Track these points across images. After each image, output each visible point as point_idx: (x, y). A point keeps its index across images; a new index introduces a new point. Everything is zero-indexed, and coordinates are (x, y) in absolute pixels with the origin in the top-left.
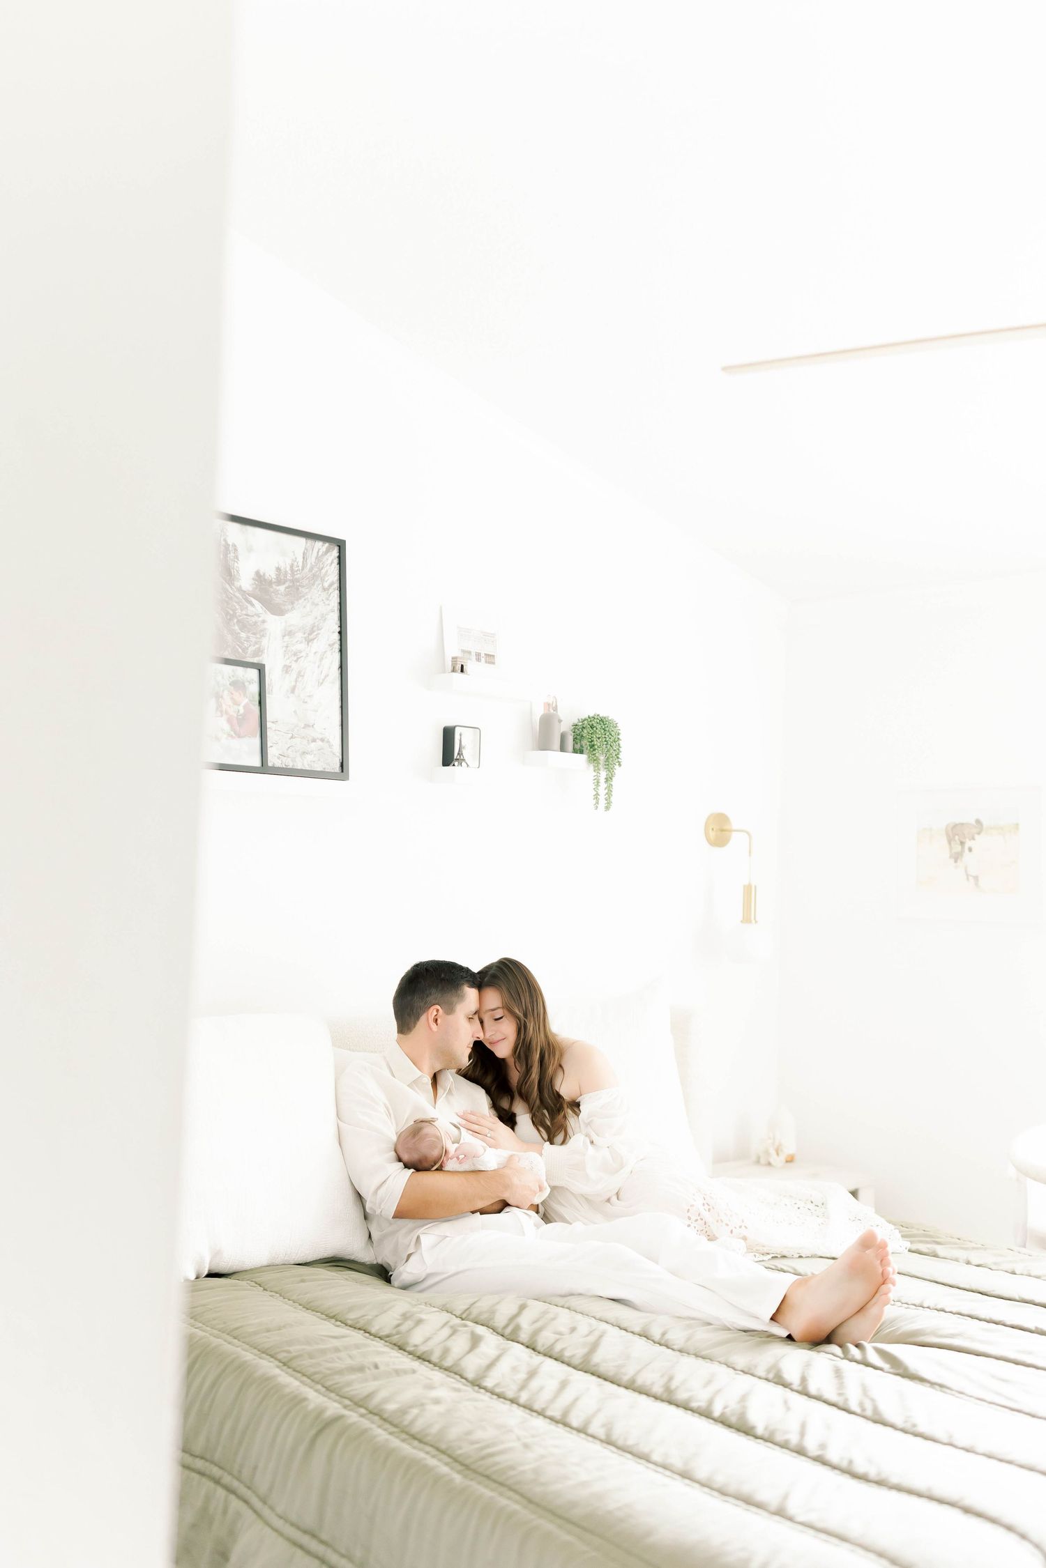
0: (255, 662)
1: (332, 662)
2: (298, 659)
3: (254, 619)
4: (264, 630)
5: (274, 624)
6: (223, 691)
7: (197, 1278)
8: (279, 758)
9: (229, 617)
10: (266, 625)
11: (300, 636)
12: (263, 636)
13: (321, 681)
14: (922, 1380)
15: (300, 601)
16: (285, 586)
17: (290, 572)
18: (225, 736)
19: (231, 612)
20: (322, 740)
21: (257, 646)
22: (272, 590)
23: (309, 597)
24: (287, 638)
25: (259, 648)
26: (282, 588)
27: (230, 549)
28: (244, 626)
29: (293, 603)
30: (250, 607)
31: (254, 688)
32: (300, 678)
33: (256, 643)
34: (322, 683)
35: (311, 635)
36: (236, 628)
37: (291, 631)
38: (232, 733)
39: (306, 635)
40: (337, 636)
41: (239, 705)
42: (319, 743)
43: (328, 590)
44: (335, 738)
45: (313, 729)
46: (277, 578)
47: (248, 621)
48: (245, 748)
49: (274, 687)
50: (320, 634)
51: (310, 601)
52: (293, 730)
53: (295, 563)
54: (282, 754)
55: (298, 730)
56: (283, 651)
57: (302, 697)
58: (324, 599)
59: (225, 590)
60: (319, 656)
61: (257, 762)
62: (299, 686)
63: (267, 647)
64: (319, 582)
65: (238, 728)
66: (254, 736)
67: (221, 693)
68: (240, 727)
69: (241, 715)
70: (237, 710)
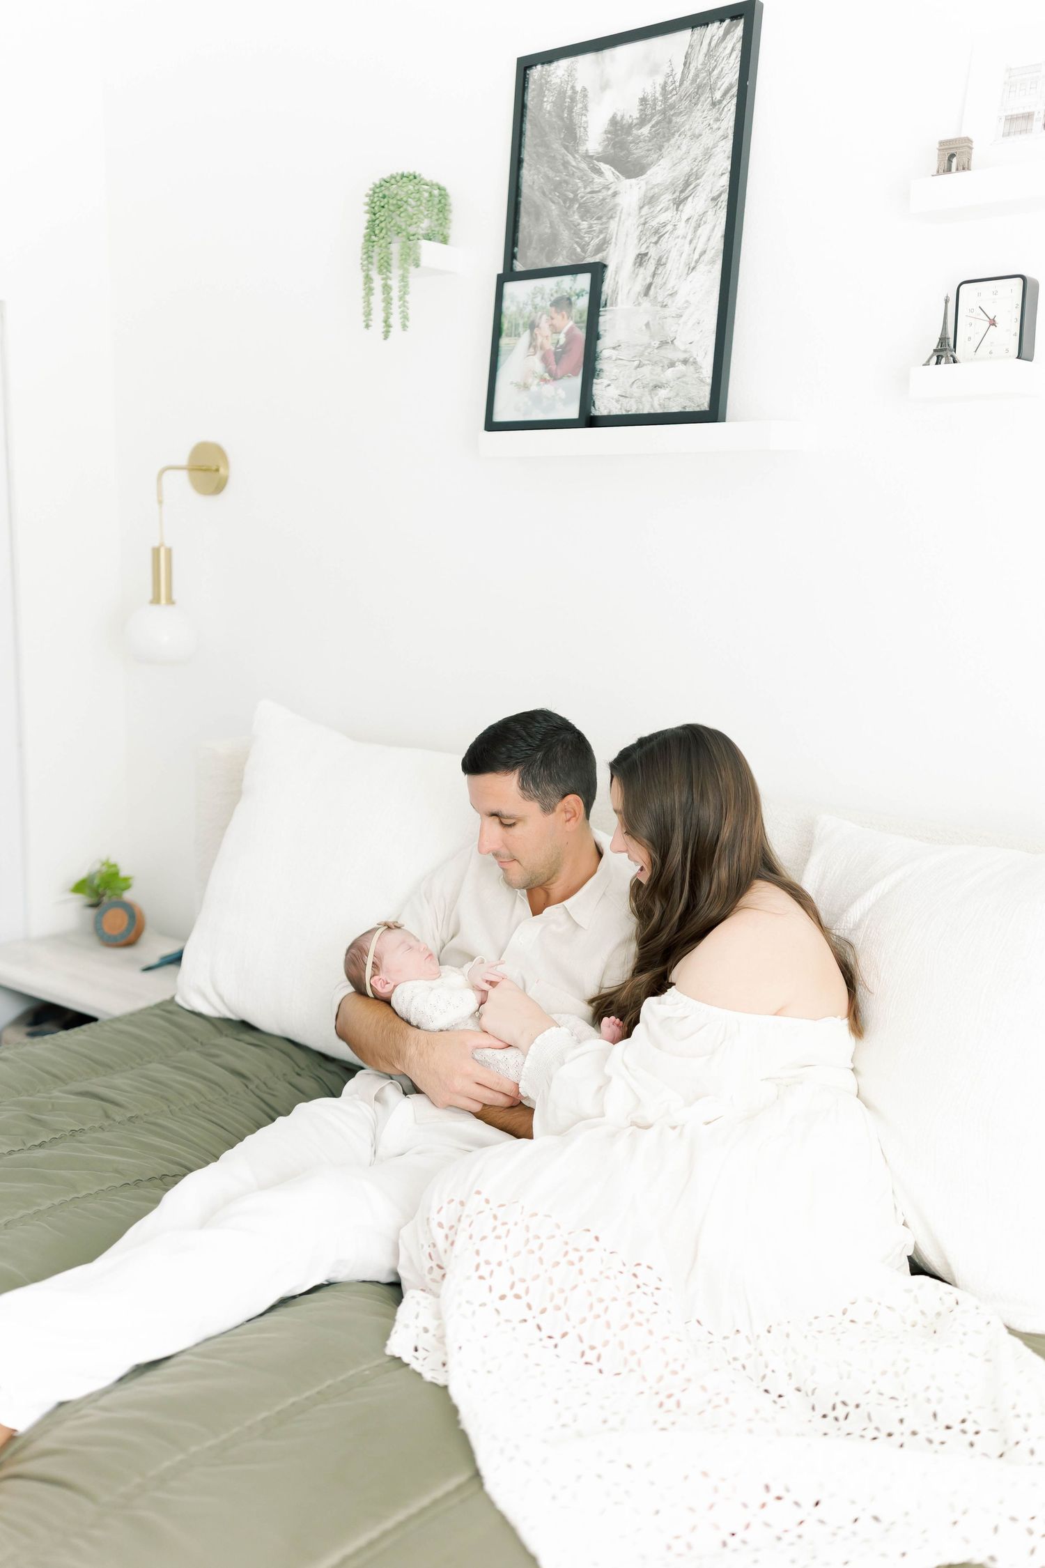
0: (597, 261)
1: (714, 226)
2: (659, 238)
3: (600, 196)
4: (616, 205)
5: (630, 192)
6: (541, 317)
8: (617, 401)
9: (568, 205)
10: (618, 200)
11: (666, 198)
12: (611, 217)
13: (693, 264)
15: (672, 141)
16: (650, 125)
17: (660, 98)
18: (537, 381)
19: (571, 196)
20: (685, 362)
21: (601, 236)
22: (630, 138)
23: (687, 127)
24: (645, 210)
25: (604, 239)
26: (645, 130)
27: (578, 98)
28: (586, 212)
29: (660, 148)
30: (597, 179)
31: (583, 303)
32: (661, 268)
33: (601, 232)
34: (694, 268)
35: (683, 191)
36: (576, 217)
38: (546, 376)
39: (677, 194)
40: (727, 179)
41: (559, 333)
42: (680, 367)
43: (720, 102)
44: (706, 354)
45: (672, 347)
46: (641, 115)
47: (593, 202)
48: (562, 393)
49: (620, 293)
50: (699, 185)
51: (689, 134)
52: (642, 355)
53: (671, 79)
54: (624, 394)
55: (650, 354)
56: (637, 233)
57: (660, 299)
58: (711, 122)
59: (566, 164)
60: (693, 223)
61: (573, 412)
62: (658, 280)
63: (615, 232)
64: (707, 94)
65: (554, 367)
66: (576, 375)
67: (537, 321)
68: (557, 363)
69: (561, 347)
70: (556, 341)
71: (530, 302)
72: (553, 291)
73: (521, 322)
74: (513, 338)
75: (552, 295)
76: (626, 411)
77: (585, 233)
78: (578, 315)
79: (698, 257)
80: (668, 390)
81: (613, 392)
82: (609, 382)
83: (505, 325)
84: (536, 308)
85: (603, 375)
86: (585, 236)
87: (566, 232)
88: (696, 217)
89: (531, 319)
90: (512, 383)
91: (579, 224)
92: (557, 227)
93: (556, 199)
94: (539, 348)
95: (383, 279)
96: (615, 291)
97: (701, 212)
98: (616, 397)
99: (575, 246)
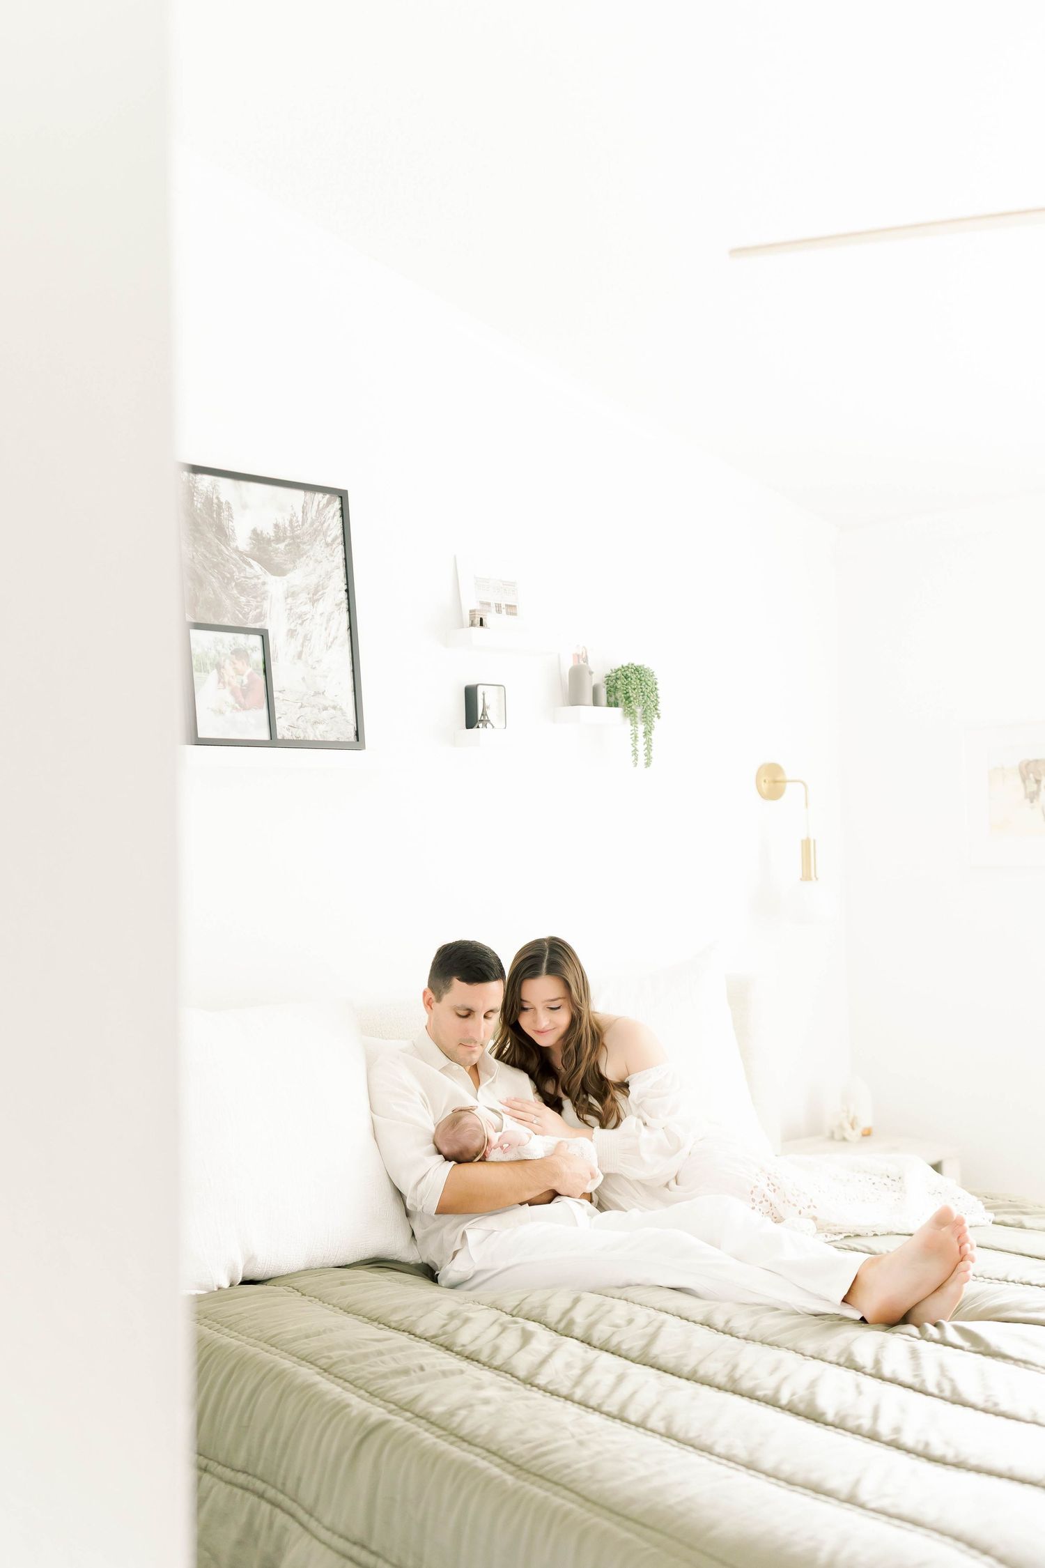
0: (258, 627)
1: (340, 623)
2: (303, 622)
3: (253, 582)
4: (266, 592)
5: (275, 586)
6: (224, 661)
7: (230, 1286)
8: (288, 730)
10: (267, 587)
11: (303, 597)
12: (264, 599)
13: (329, 644)
14: (1005, 1357)
15: (302, 559)
16: (284, 544)
17: (289, 528)
18: (229, 709)
19: (228, 575)
20: (334, 708)
21: (258, 610)
22: (271, 548)
23: (312, 554)
24: (289, 600)
25: (261, 613)
26: (282, 546)
27: (223, 507)
28: (243, 590)
29: (294, 562)
30: (248, 569)
32: (307, 642)
33: (257, 607)
34: (330, 647)
35: (315, 595)
36: (235, 592)
37: (293, 593)
38: (237, 705)
39: (311, 595)
40: (343, 595)
41: (242, 675)
42: (331, 711)
43: (332, 545)
44: (347, 704)
45: (323, 696)
46: (276, 535)
47: (247, 584)
48: (252, 721)
49: (279, 653)
50: (325, 593)
51: (313, 559)
52: (302, 699)
53: (295, 518)
55: (307, 699)
56: (286, 614)
57: (310, 662)
58: (328, 555)
59: (220, 552)
60: (325, 617)
61: (265, 736)
62: (306, 650)
63: (268, 609)
64: (321, 537)
65: (243, 700)
66: (261, 708)
67: (222, 663)
68: (245, 698)
69: (245, 686)
70: (240, 681)
71: (213, 648)
73: (208, 662)
74: (203, 673)
77: (244, 605)
79: (332, 640)
80: (325, 726)
81: (284, 723)
82: (280, 716)
83: (195, 661)
84: (219, 653)
86: (245, 607)
87: (228, 601)
88: (327, 614)
89: (216, 661)
90: (207, 708)
91: (238, 598)
92: (220, 596)
93: (216, 575)
94: (227, 684)
96: (275, 651)
97: (330, 611)
98: (291, 727)
99: (237, 612)
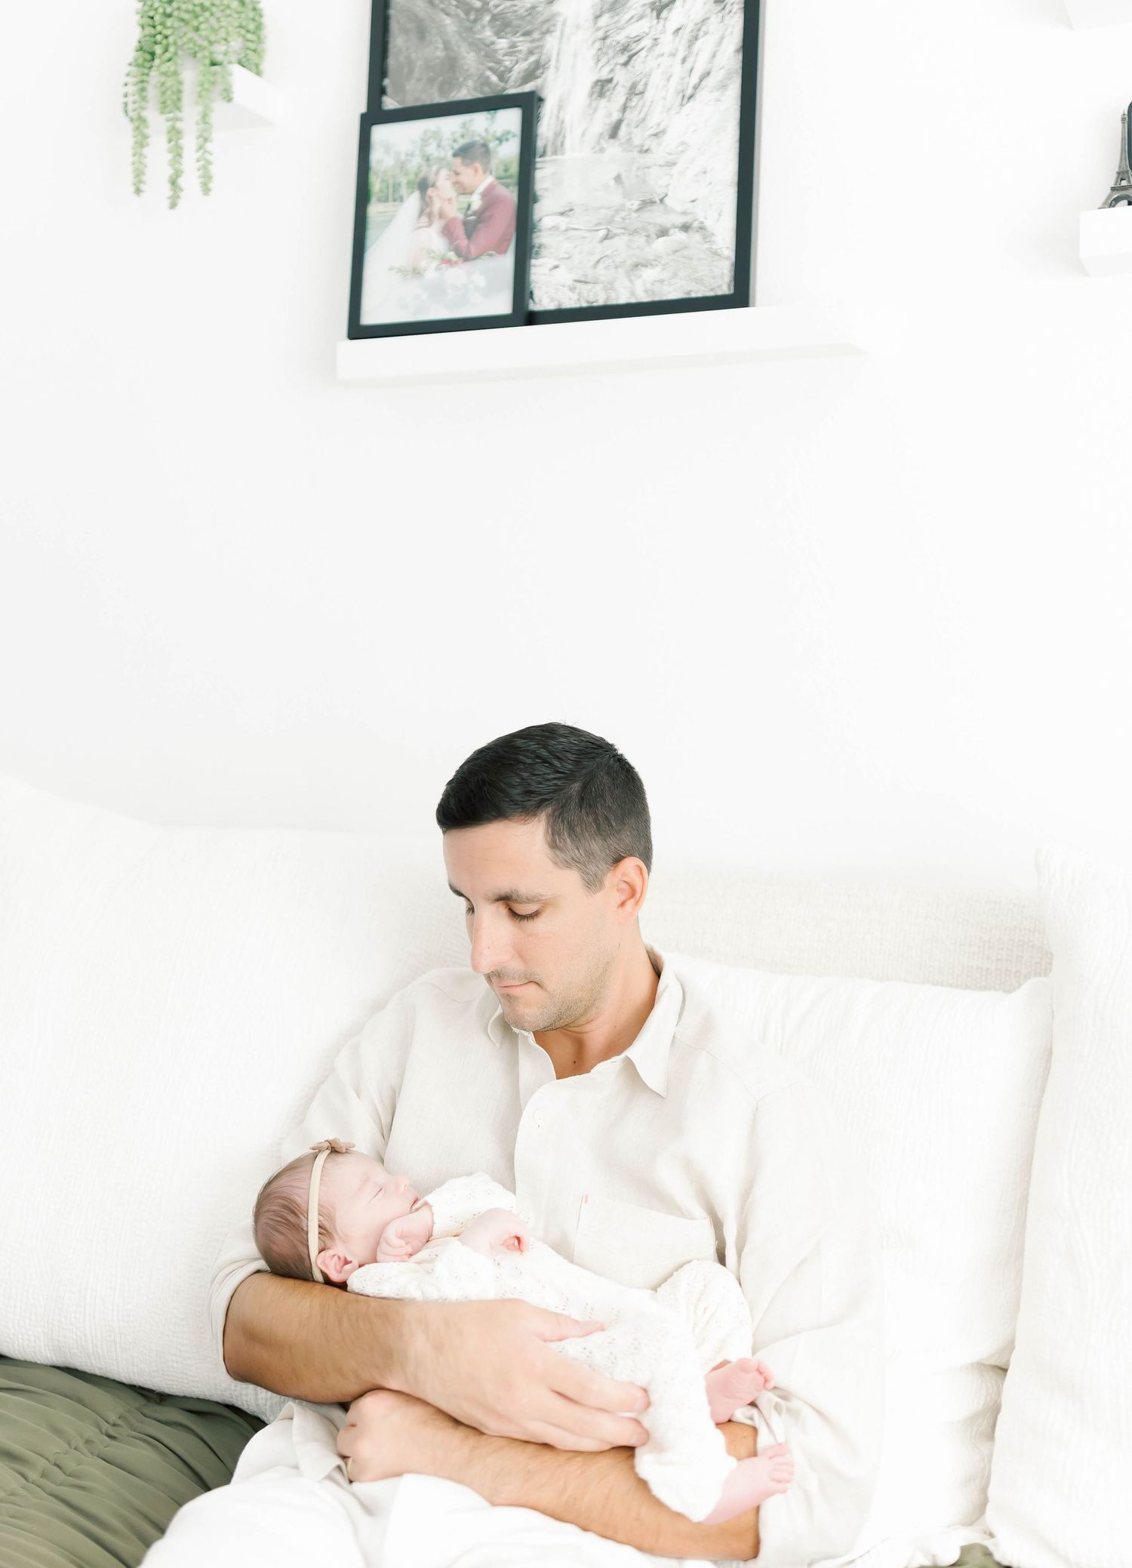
0: (528, 91)
1: (722, 38)
2: (631, 57)
4: (554, 16)
6: (437, 172)
8: (572, 289)
9: (472, 17)
12: (548, 31)
13: (689, 92)
18: (435, 263)
20: (685, 228)
24: (605, 20)
28: (503, 25)
31: (510, 150)
32: (635, 99)
33: (531, 52)
34: (691, 97)
36: (488, 34)
38: (452, 255)
41: (471, 193)
42: (678, 236)
44: (720, 215)
45: (661, 207)
47: (515, 11)
48: (480, 280)
49: (568, 135)
52: (611, 221)
54: (582, 279)
55: (623, 219)
56: (593, 51)
57: (637, 141)
60: (686, 34)
61: (503, 305)
62: (632, 116)
63: (555, 52)
65: (463, 242)
66: (501, 250)
67: (431, 178)
68: (469, 237)
69: (474, 214)
70: (465, 206)
71: (417, 152)
72: (457, 136)
73: (404, 181)
74: (390, 204)
75: (455, 141)
76: (588, 302)
77: (505, 55)
78: (502, 168)
79: (697, 81)
80: (658, 269)
81: (564, 276)
82: (556, 263)
83: (376, 185)
85: (543, 252)
86: (506, 58)
87: (472, 54)
88: (690, 26)
89: (421, 176)
90: (391, 269)
91: (493, 43)
92: (456, 48)
94: (437, 217)
95: (168, 120)
96: (559, 134)
97: (699, 19)
98: (570, 283)
99: (488, 73)
